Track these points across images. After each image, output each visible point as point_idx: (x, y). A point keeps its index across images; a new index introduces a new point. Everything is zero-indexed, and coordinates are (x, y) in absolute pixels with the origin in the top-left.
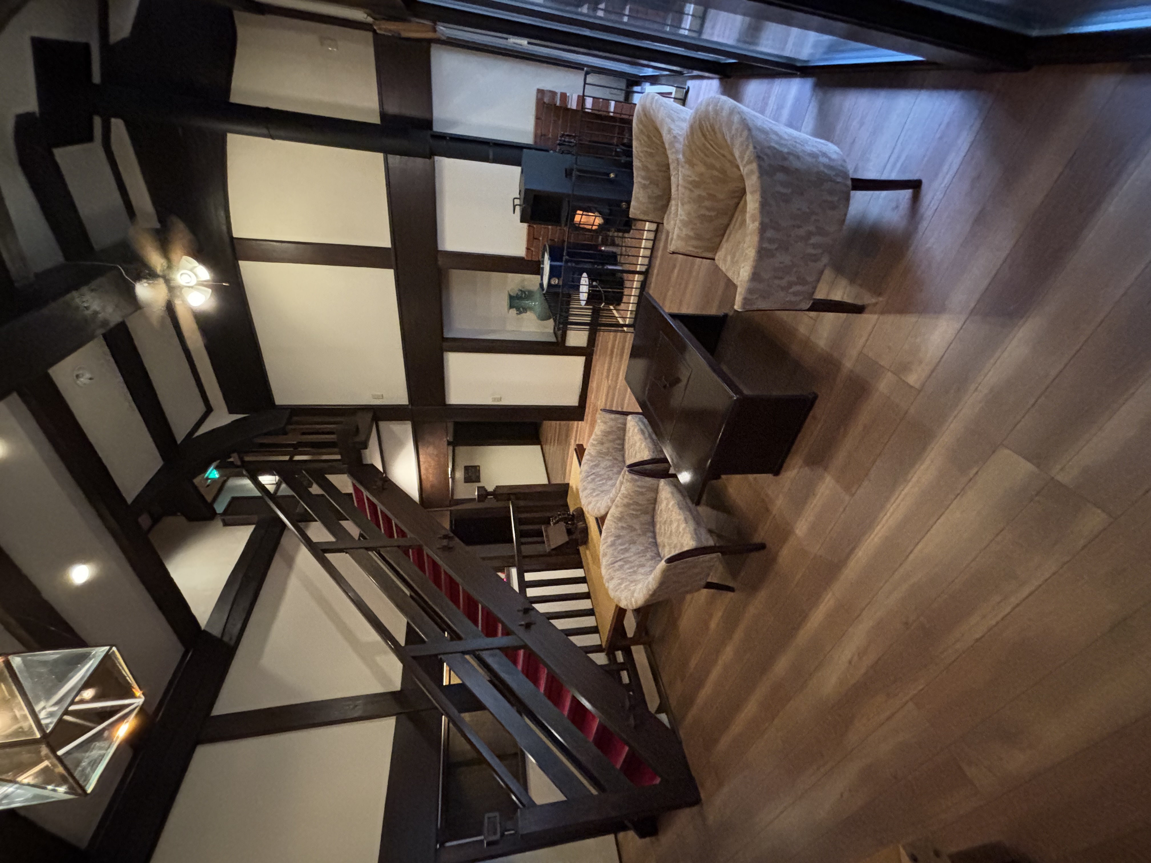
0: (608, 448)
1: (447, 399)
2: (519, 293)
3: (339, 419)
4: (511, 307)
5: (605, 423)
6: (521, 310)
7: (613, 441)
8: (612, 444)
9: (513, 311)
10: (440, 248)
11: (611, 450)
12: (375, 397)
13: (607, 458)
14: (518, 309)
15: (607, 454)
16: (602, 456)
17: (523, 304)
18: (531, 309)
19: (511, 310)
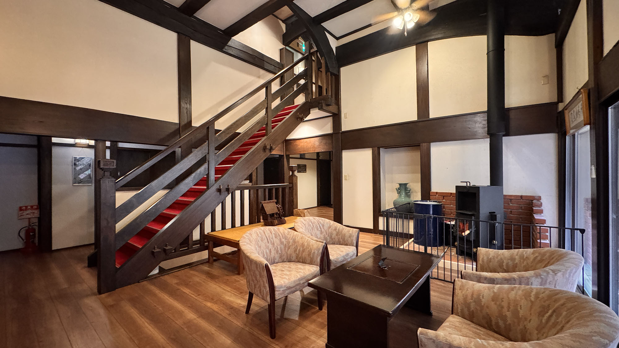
1: (345, 151)
2: (409, 190)
3: (334, 95)
4: (400, 185)
6: (399, 191)
9: (398, 186)
10: (432, 144)
12: (345, 114)
14: (399, 189)
17: (402, 191)
18: (400, 196)
19: (398, 185)
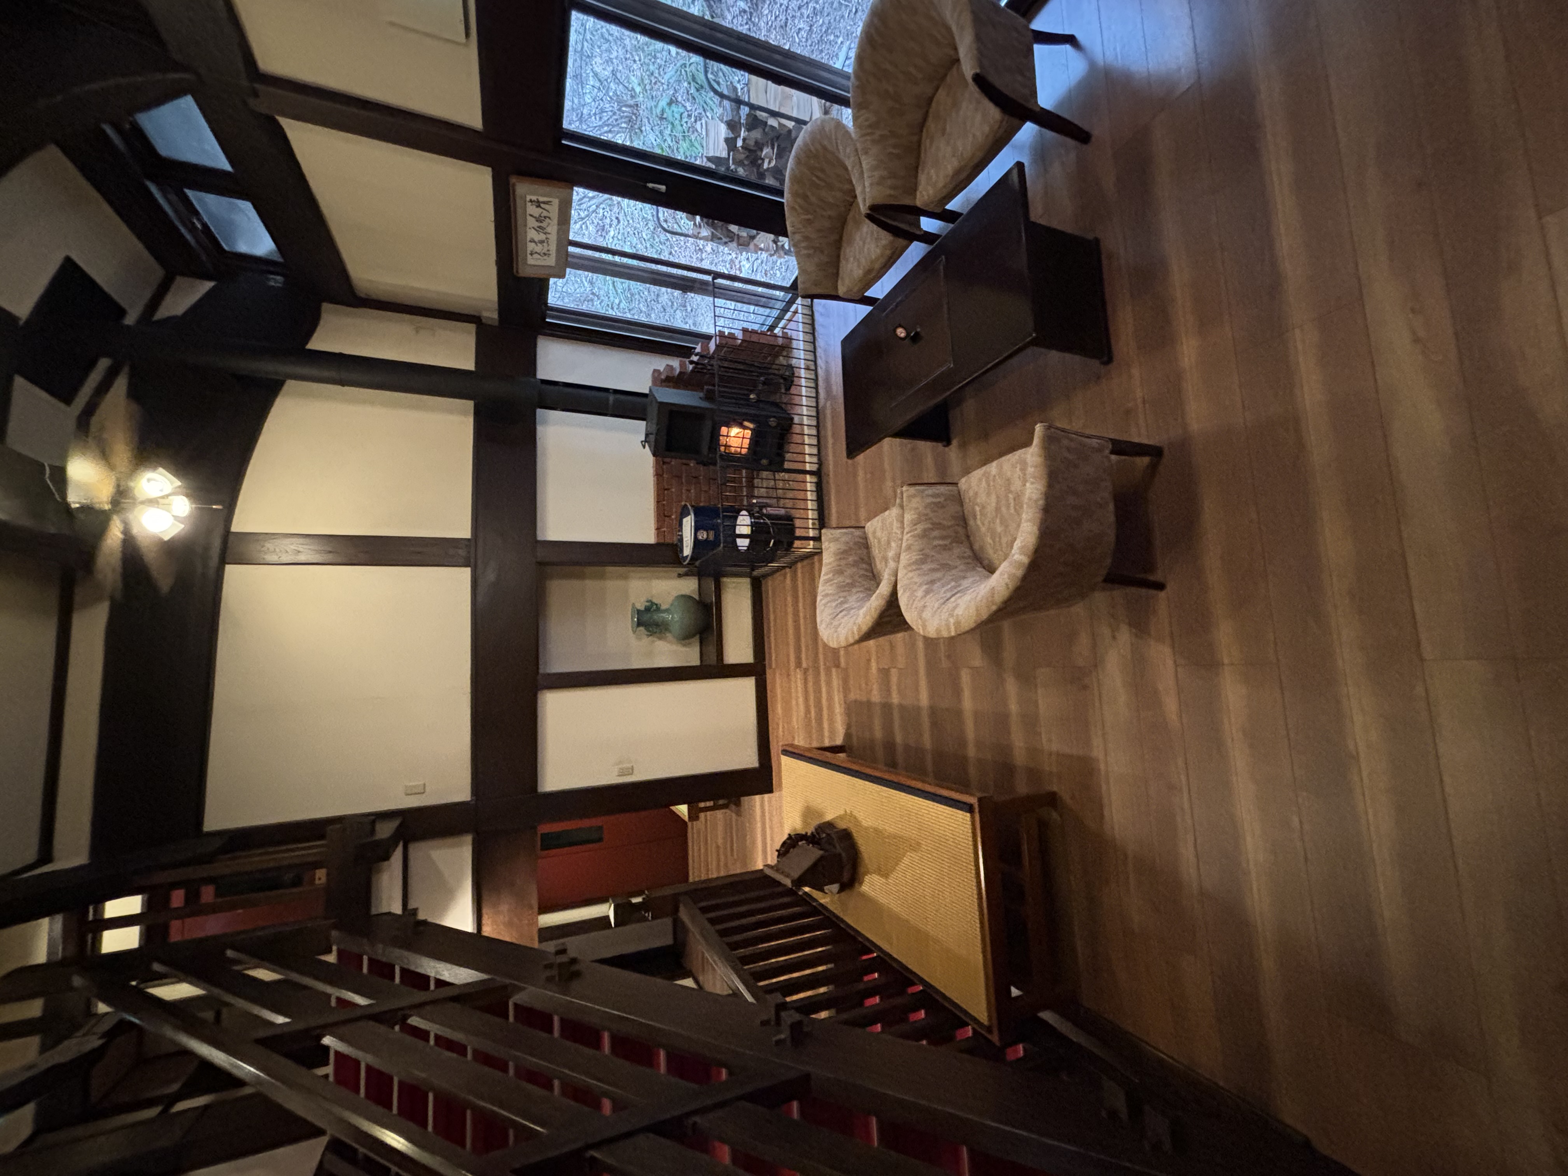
0: (852, 577)
1: (539, 786)
2: (649, 605)
4: (639, 624)
5: (836, 540)
7: (855, 564)
8: (855, 570)
10: (540, 537)
11: (856, 578)
13: (854, 590)
15: (852, 585)
16: (847, 589)
